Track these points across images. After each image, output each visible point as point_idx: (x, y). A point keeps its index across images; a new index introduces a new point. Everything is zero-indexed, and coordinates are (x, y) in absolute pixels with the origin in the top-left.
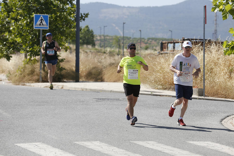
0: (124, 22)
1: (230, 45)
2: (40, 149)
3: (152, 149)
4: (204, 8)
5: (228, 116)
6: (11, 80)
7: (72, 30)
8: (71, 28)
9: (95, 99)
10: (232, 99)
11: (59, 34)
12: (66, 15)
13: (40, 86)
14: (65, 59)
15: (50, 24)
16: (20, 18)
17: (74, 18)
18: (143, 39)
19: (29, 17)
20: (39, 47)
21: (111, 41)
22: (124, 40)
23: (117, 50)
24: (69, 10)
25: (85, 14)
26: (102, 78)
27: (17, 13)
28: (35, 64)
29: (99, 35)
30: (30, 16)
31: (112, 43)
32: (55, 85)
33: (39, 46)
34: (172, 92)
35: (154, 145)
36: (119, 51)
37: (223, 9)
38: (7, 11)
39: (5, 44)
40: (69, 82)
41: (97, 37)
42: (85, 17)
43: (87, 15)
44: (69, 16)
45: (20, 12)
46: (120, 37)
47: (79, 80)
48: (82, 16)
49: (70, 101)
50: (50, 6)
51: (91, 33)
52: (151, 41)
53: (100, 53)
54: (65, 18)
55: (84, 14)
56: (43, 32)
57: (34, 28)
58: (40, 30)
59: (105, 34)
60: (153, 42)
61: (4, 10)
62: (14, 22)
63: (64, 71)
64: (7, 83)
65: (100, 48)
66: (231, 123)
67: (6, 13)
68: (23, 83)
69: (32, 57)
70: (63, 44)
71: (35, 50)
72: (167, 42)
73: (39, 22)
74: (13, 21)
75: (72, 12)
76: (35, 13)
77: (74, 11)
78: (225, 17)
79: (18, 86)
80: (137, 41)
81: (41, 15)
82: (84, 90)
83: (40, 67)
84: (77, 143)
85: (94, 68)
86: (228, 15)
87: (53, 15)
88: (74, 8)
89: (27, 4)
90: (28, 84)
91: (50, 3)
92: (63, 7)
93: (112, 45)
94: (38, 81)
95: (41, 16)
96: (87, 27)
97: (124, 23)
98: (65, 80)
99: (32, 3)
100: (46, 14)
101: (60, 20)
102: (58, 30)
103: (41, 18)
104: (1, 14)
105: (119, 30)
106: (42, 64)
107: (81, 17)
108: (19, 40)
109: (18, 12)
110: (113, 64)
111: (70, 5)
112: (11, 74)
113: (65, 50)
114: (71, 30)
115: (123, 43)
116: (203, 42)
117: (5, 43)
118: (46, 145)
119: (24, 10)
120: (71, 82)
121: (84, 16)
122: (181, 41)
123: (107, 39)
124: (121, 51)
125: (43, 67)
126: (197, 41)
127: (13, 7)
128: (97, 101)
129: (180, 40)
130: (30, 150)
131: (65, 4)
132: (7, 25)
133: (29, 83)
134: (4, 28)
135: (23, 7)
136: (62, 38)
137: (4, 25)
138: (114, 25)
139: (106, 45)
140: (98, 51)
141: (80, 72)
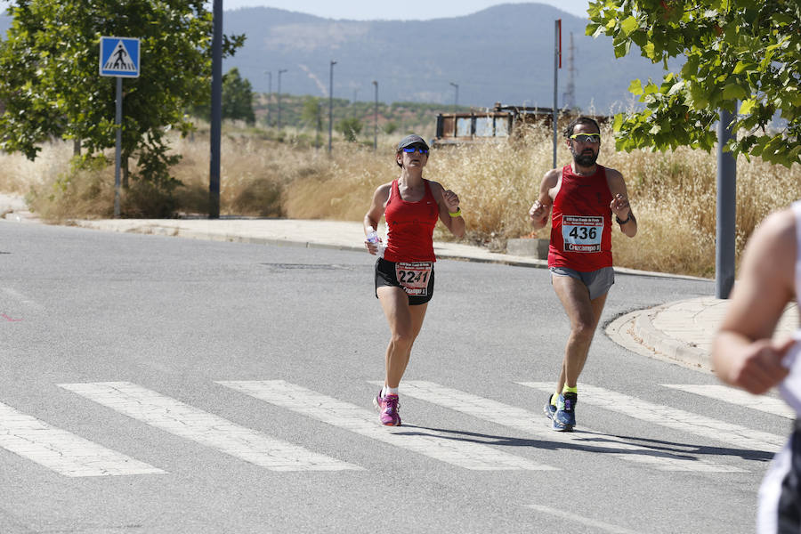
0: (334, 61)
1: (633, 125)
2: (126, 399)
3: (428, 403)
4: (556, 26)
5: (621, 314)
6: (38, 210)
7: (202, 79)
8: (198, 74)
9: (268, 266)
10: (626, 267)
11: (165, 91)
12: (184, 40)
13: (115, 229)
14: (181, 157)
15: (142, 63)
16: (64, 44)
17: (206, 48)
18: (381, 105)
19: (88, 44)
20: (114, 123)
21: (296, 110)
22: (331, 107)
23: (314, 134)
24: (193, 27)
25: (237, 38)
26: (279, 208)
27: (54, 32)
28: (101, 169)
29: (265, 94)
30: (91, 40)
31: (300, 114)
32: (158, 226)
33: (112, 122)
34: (469, 247)
35: (430, 392)
36: (318, 138)
37: (616, 29)
38: (29, 30)
39: (23, 116)
40: (193, 218)
41: (259, 100)
42: (235, 46)
43: (240, 41)
44: (194, 41)
45: (64, 30)
46: (321, 100)
47: (219, 213)
48: (228, 43)
49: (201, 271)
50: (143, 16)
51: (245, 90)
52: (401, 112)
53: (267, 142)
54: (182, 47)
55: (233, 38)
56: (123, 84)
57: (101, 74)
58: (115, 78)
59: (283, 92)
60: (409, 113)
61: (21, 27)
62: (48, 56)
63: (179, 188)
64: (28, 218)
65: (267, 129)
66: (629, 332)
67: (25, 34)
68: (71, 218)
69: (95, 149)
70: (176, 116)
71: (103, 133)
72: (454, 114)
73: (113, 59)
74: (44, 54)
75: (202, 33)
76: (102, 34)
77: (208, 28)
78: (621, 51)
79: (57, 227)
80: (366, 110)
81: (117, 38)
82: (235, 241)
83: (116, 177)
84: (225, 383)
85: (259, 182)
86: (628, 44)
87: (151, 38)
88: (208, 21)
89: (81, 9)
90: (83, 222)
91: (142, 8)
92: (177, 18)
93: (299, 119)
94: (109, 214)
95: (121, 43)
96: (235, 72)
97: (333, 64)
98: (182, 214)
99: (94, 6)
100: (133, 36)
101: (169, 53)
102: (162, 80)
103: (120, 46)
104: (13, 37)
105: (318, 82)
106: (122, 170)
107: (224, 46)
108: (59, 104)
109: (57, 31)
110: (311, 172)
111: (195, 13)
112: (37, 196)
113: (180, 133)
114: (199, 81)
115: (330, 116)
116: (550, 117)
117: (22, 112)
118: (142, 390)
119: (74, 24)
120: (197, 218)
121: (234, 42)
122: (493, 114)
123: (286, 103)
124: (325, 136)
125: (124, 179)
126: (534, 112)
127: (44, 17)
128: (272, 271)
129: (490, 110)
130: (100, 401)
131: (184, 12)
132: (27, 66)
133: (86, 219)
134: (19, 74)
135: (71, 17)
136: (173, 99)
137: (19, 66)
138: (305, 68)
139: (283, 121)
140: (262, 135)
141: (221, 193)
